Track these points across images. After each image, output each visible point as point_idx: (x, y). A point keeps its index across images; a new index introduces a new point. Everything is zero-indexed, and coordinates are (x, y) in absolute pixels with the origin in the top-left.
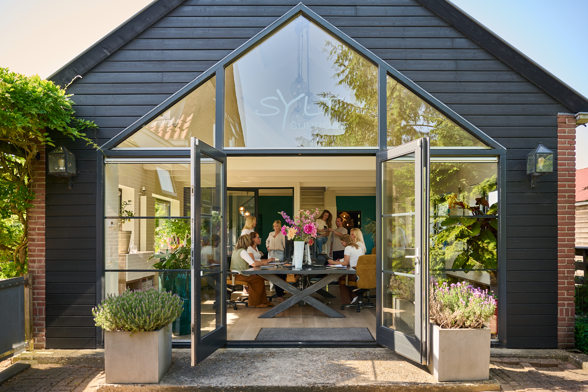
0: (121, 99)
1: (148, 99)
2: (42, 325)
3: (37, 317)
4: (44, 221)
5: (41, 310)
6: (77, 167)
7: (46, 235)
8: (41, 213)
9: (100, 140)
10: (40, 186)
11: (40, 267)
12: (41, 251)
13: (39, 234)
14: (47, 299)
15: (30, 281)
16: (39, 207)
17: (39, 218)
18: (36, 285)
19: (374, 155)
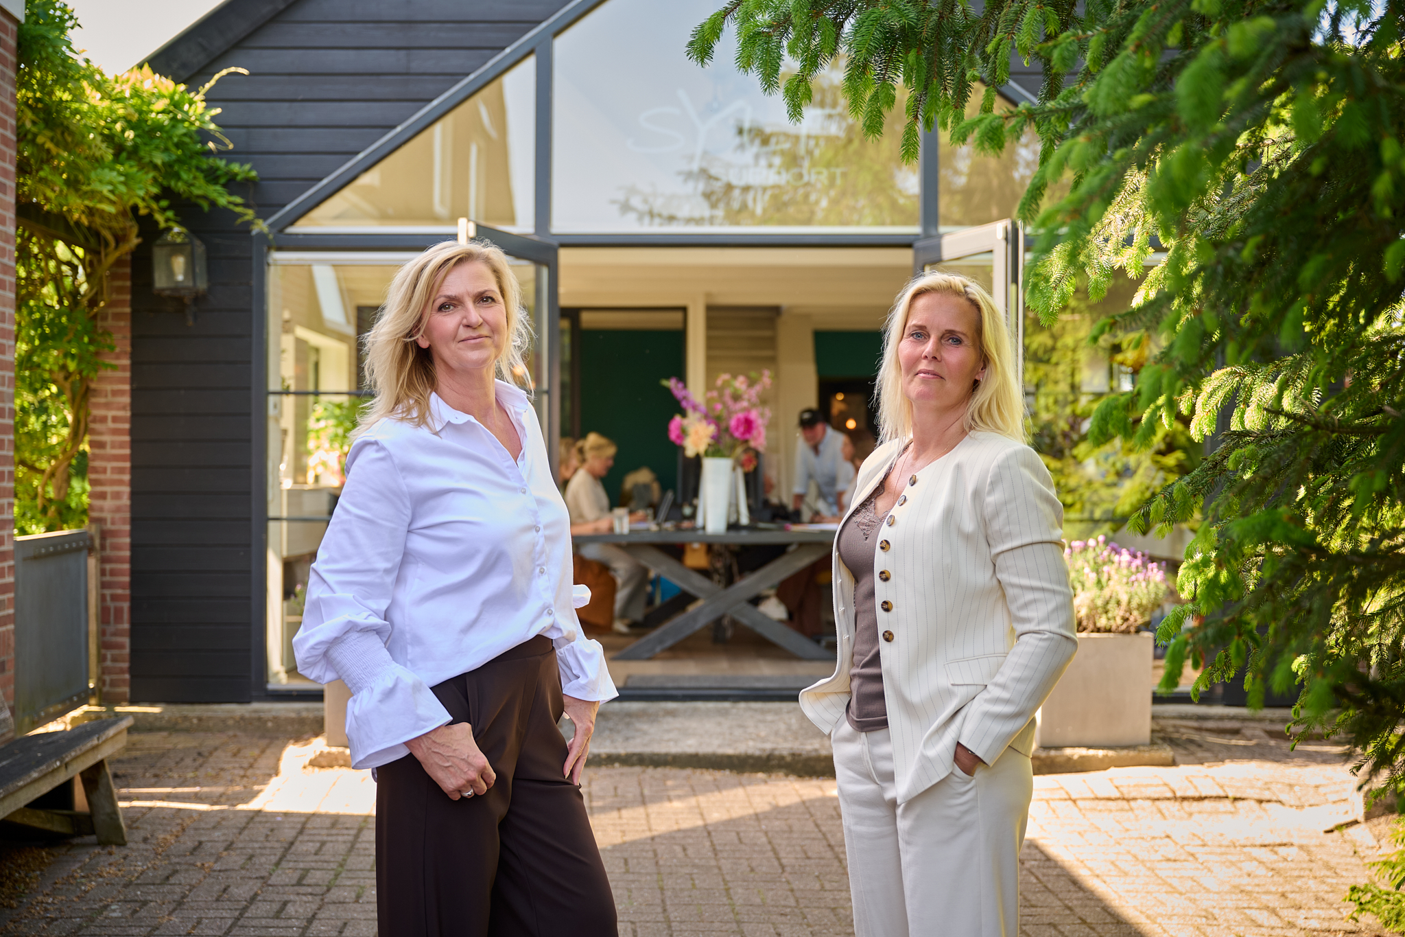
0: (312, 113)
1: (375, 112)
2: (121, 646)
3: (111, 628)
4: (126, 400)
5: (119, 612)
6: (210, 271)
7: (132, 432)
8: (121, 381)
9: (265, 210)
10: (117, 316)
11: (118, 509)
12: (121, 471)
13: (116, 432)
14: (134, 584)
15: (97, 542)
16: (114, 368)
17: (115, 393)
18: (108, 552)
19: (909, 246)
